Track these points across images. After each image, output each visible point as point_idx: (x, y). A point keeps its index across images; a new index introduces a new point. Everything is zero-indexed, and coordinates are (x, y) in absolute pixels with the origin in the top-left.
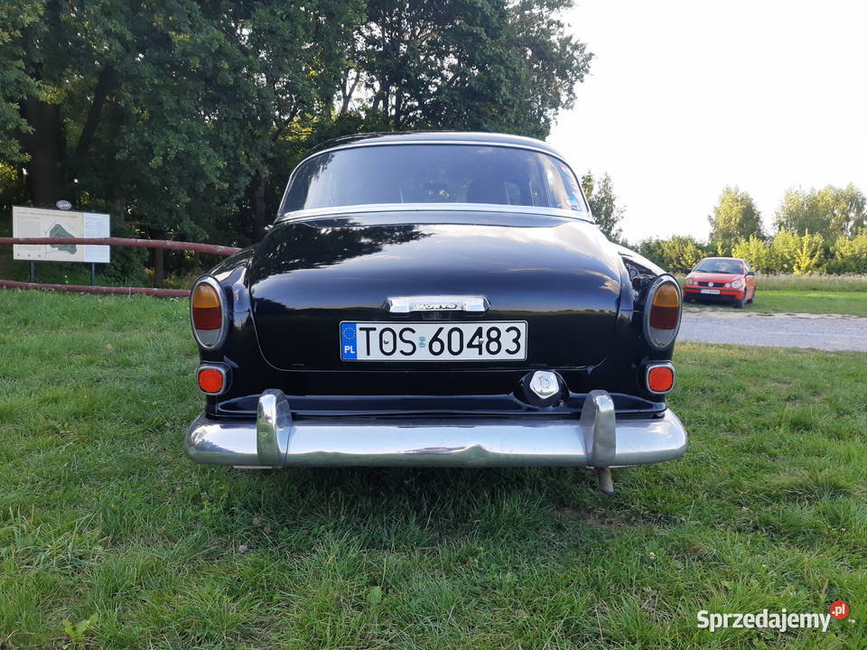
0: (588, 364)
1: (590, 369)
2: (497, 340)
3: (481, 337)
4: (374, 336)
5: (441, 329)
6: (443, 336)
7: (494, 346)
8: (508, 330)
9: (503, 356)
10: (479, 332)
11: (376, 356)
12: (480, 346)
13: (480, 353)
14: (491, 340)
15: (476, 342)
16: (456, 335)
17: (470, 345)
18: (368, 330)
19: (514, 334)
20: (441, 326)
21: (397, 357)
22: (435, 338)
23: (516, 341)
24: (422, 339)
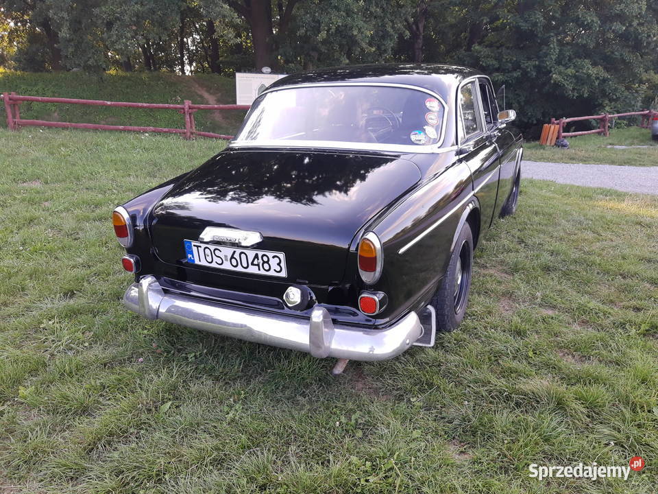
0: (330, 285)
1: (330, 288)
2: (268, 262)
3: (258, 259)
4: (201, 250)
5: (235, 252)
6: (236, 256)
7: (266, 266)
8: (274, 257)
9: (272, 273)
10: (256, 256)
11: (203, 263)
12: (258, 265)
13: (259, 269)
14: (264, 262)
15: (256, 262)
16: (243, 256)
17: (252, 264)
18: (198, 247)
19: (277, 260)
20: (235, 250)
21: (214, 265)
22: (232, 257)
23: (279, 264)
24: (226, 256)
